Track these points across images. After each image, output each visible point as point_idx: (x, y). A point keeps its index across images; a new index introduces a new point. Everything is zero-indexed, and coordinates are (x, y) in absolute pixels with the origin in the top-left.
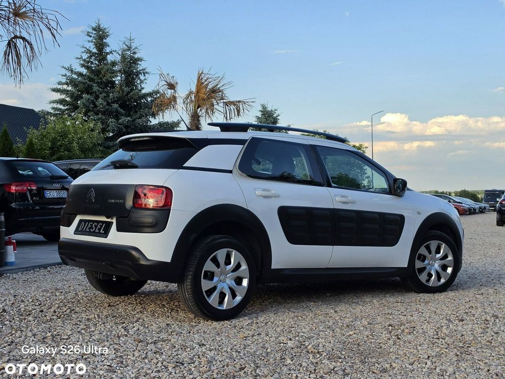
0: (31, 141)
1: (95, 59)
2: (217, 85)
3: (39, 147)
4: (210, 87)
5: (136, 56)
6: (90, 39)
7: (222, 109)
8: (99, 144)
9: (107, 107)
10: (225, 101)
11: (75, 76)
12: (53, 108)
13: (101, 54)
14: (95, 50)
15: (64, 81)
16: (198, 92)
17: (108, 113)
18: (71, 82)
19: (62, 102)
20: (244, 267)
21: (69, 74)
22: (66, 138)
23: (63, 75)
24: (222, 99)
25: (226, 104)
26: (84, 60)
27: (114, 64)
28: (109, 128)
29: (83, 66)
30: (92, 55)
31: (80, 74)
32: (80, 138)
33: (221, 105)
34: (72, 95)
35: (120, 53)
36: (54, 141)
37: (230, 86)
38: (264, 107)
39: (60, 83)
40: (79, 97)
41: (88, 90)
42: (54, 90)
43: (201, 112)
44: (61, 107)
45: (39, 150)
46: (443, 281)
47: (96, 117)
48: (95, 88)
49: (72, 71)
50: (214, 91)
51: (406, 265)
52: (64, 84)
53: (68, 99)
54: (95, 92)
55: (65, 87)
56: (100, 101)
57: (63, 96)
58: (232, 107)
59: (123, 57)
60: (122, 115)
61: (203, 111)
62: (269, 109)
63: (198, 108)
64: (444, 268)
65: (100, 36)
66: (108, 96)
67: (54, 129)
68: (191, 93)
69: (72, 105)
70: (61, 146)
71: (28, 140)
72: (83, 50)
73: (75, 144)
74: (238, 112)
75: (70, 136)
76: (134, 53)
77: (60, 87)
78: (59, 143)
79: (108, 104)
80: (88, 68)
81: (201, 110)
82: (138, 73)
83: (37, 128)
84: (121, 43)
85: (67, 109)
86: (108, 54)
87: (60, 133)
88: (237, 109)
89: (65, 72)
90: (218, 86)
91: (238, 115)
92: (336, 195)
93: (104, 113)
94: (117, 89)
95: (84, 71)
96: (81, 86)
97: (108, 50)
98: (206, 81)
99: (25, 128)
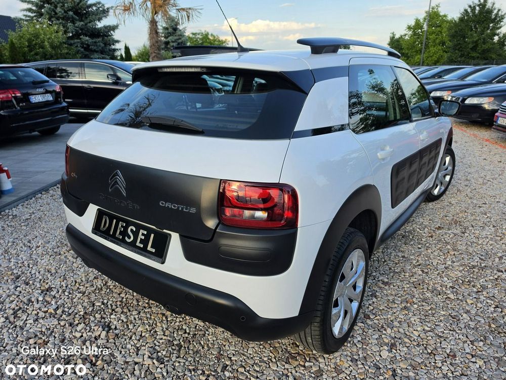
0: (12, 41)
3: (19, 46)
8: (64, 43)
9: (65, 14)
10: (177, 8)
12: (24, 15)
17: (66, 18)
19: (30, 10)
20: (362, 262)
22: (38, 38)
24: (175, 6)
25: (178, 10)
28: (69, 30)
32: (49, 39)
34: (37, 5)
36: (29, 41)
40: (42, 7)
41: (48, 1)
43: (158, 18)
44: (30, 14)
45: (20, 47)
47: (58, 22)
53: (34, 8)
54: (54, 3)
56: (59, 10)
57: (30, 6)
58: (184, 13)
60: (77, 20)
61: (160, 16)
63: (155, 14)
66: (64, 6)
67: (27, 31)
69: (38, 12)
70: (36, 44)
71: (9, 40)
73: (46, 43)
74: (188, 17)
75: (41, 37)
78: (34, 42)
79: (65, 12)
81: (157, 16)
83: (14, 30)
85: (35, 16)
87: (32, 34)
88: (187, 14)
91: (189, 20)
93: (63, 19)
99: (5, 30)
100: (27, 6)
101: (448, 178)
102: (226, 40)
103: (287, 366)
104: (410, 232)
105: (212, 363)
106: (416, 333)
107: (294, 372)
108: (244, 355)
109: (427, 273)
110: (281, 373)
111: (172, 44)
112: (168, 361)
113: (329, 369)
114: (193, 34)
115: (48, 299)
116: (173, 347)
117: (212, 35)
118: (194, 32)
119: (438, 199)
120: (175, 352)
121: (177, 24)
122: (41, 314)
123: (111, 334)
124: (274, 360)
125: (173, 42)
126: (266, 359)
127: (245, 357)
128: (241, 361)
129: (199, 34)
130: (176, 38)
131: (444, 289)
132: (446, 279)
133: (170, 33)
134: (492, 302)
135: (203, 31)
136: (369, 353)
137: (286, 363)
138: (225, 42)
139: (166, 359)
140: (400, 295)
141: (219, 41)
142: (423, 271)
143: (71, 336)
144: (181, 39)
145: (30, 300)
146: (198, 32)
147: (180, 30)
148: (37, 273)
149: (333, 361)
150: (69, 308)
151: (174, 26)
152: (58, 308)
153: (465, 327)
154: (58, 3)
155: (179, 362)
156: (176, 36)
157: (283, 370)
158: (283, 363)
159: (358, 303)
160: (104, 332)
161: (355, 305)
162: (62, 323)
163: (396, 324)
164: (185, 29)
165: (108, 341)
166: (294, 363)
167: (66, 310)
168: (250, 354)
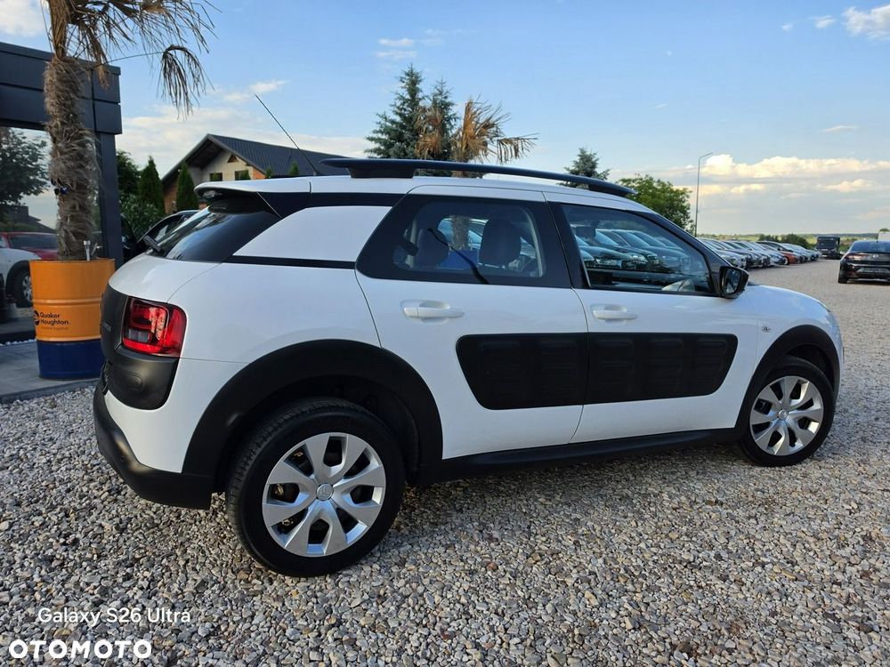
1: (408, 106)
2: (491, 118)
4: (481, 121)
5: (447, 101)
6: (404, 85)
7: (495, 149)
10: (500, 138)
11: (389, 124)
13: (413, 101)
14: (408, 97)
15: (378, 129)
16: (465, 127)
18: (386, 131)
19: (377, 151)
20: (375, 464)
21: (383, 122)
23: (377, 123)
24: (497, 136)
25: (500, 142)
26: (398, 108)
27: (424, 110)
29: (397, 113)
30: (405, 101)
31: (393, 122)
33: (495, 143)
34: (386, 144)
35: (432, 98)
38: (583, 151)
39: (375, 132)
40: (392, 145)
41: (400, 138)
42: (371, 139)
46: (799, 445)
48: (407, 135)
49: (386, 118)
50: (488, 125)
51: (732, 424)
52: (378, 132)
53: (382, 148)
55: (380, 135)
57: (377, 145)
58: (508, 146)
59: (434, 102)
62: (588, 153)
64: (804, 423)
65: (413, 82)
72: (396, 96)
74: (517, 151)
76: (446, 97)
77: (375, 136)
80: (401, 115)
82: (449, 119)
84: (433, 88)
86: (420, 99)
88: (515, 148)
89: (379, 119)
90: (493, 120)
91: (516, 156)
92: (592, 307)
95: (398, 119)
96: (393, 134)
97: (420, 95)
100: (374, 145)
101: (814, 427)
102: (685, 189)
103: (230, 575)
104: (646, 495)
106: (438, 599)
107: (229, 582)
108: (203, 552)
109: (580, 546)
110: (214, 578)
112: (128, 533)
114: (624, 181)
116: (148, 524)
117: (659, 181)
118: (627, 177)
119: (790, 465)
120: (145, 529)
121: (594, 166)
122: (79, 466)
123: (112, 498)
124: (224, 565)
126: (218, 562)
127: (201, 554)
128: (192, 557)
129: (634, 181)
131: (574, 571)
132: (600, 561)
134: (630, 609)
135: (643, 176)
137: (233, 572)
138: (683, 193)
140: (488, 556)
141: (672, 191)
142: (576, 543)
143: (79, 489)
146: (633, 177)
149: (287, 589)
151: (589, 169)
153: (526, 619)
157: (219, 577)
158: (230, 571)
159: (366, 526)
160: (107, 493)
161: (361, 529)
162: (86, 477)
163: (426, 581)
164: (606, 173)
165: (103, 502)
166: (242, 575)
167: (104, 468)
168: (211, 554)
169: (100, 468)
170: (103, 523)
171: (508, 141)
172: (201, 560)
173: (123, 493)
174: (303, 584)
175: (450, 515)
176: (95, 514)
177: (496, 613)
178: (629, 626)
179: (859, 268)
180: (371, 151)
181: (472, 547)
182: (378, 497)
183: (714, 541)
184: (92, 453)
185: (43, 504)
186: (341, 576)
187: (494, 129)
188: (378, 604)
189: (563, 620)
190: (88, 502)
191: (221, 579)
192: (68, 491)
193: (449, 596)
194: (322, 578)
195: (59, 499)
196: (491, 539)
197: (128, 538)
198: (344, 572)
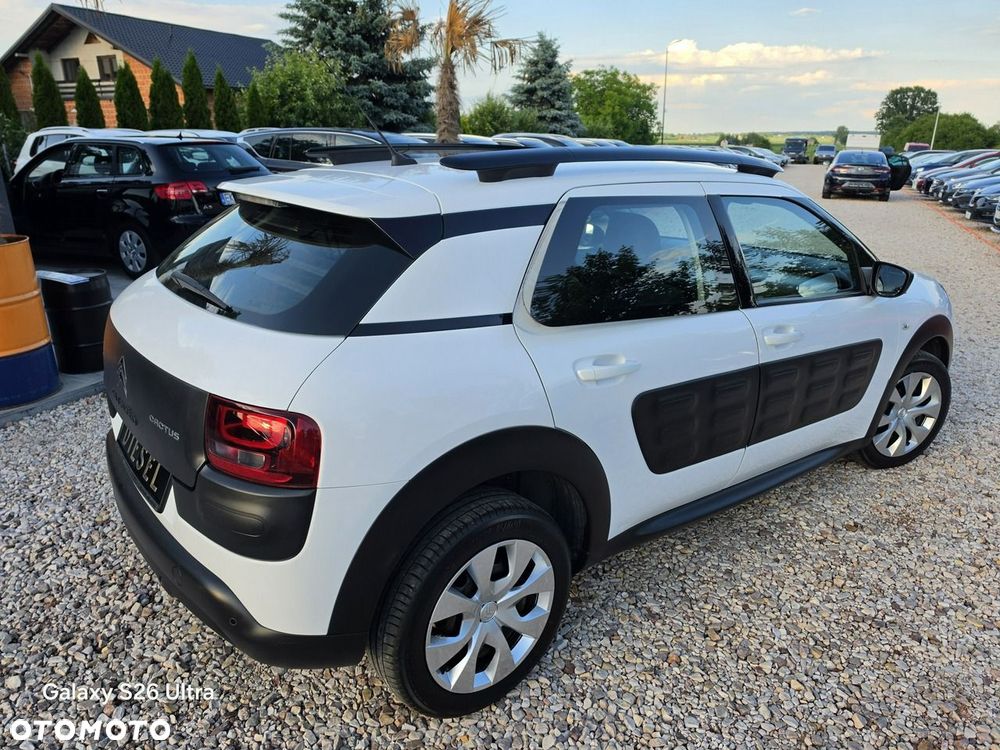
0: (254, 87)
2: (481, 12)
3: (266, 95)
4: (470, 15)
7: (488, 54)
8: (339, 90)
9: (347, 39)
10: (493, 40)
12: (284, 41)
16: (451, 24)
17: (348, 48)
19: (293, 32)
20: (543, 565)
22: (298, 82)
24: (490, 36)
25: (495, 44)
28: (351, 68)
32: (314, 83)
33: (488, 46)
34: (304, 23)
36: (283, 87)
37: (502, 13)
38: (541, 36)
39: (289, 6)
40: (313, 25)
41: (323, 16)
42: (282, 16)
43: (458, 58)
44: (292, 38)
45: (267, 99)
47: (334, 53)
48: (332, 12)
50: (477, 22)
51: (863, 434)
52: (292, 7)
53: (300, 28)
54: (332, 19)
55: (295, 11)
56: (338, 31)
57: (293, 25)
58: (503, 50)
60: (366, 50)
61: (460, 56)
62: (548, 38)
63: (452, 52)
64: (920, 420)
66: (348, 23)
67: (282, 70)
68: (441, 24)
69: (306, 36)
70: (292, 93)
71: (251, 84)
73: (309, 92)
74: (512, 55)
75: (303, 81)
77: (289, 11)
78: (290, 90)
79: (348, 35)
81: (456, 55)
83: (261, 68)
85: (300, 42)
87: (290, 75)
88: (511, 51)
90: (483, 15)
91: (513, 62)
92: (764, 331)
93: (345, 47)
94: (359, 13)
96: (314, 11)
98: (464, 5)
99: (247, 68)
100: (289, 25)
101: (929, 424)
102: (652, 84)
103: (369, 721)
104: (782, 525)
105: (261, 688)
106: (638, 720)
107: (374, 734)
108: (316, 687)
109: (751, 612)
110: (352, 730)
111: (540, 93)
112: (199, 670)
113: (437, 743)
114: (587, 73)
115: (95, 537)
116: (219, 651)
117: (625, 74)
118: (590, 69)
119: (903, 464)
120: (218, 658)
121: (554, 55)
122: (73, 560)
123: (147, 611)
124: (355, 707)
125: (543, 89)
126: (344, 702)
127: (314, 692)
128: (305, 697)
129: (597, 74)
130: (550, 81)
131: (763, 651)
132: (783, 631)
133: (539, 72)
134: (845, 697)
135: (608, 69)
136: (524, 733)
137: (371, 716)
138: (649, 88)
139: (198, 666)
140: (661, 643)
141: (638, 87)
142: (745, 607)
143: (93, 601)
144: (559, 83)
145: (70, 535)
146: (597, 70)
147: (560, 67)
148: (103, 495)
149: (452, 732)
150: (115, 558)
151: (549, 59)
152: (100, 554)
153: (747, 732)
154: (339, 20)
155: (214, 675)
156: (550, 77)
157: (358, 727)
158: (367, 715)
159: (533, 639)
160: (138, 605)
161: (527, 643)
162: (93, 579)
163: (612, 694)
164: (569, 64)
165: (137, 619)
166: (385, 719)
167: (110, 559)
168: (327, 689)
169: (105, 560)
170: (157, 657)
171: (504, 43)
172: (319, 701)
173: (157, 599)
174: (466, 722)
175: (589, 585)
176: (136, 642)
177: (712, 730)
178: (859, 724)
179: (843, 182)
180: (286, 32)
181: (637, 631)
182: (544, 604)
183: (880, 583)
184: (84, 535)
185: (50, 632)
186: (507, 702)
187: (487, 26)
188: (575, 741)
189: (786, 727)
190: (115, 621)
191: (361, 730)
192: (78, 606)
193: (649, 714)
194: (487, 709)
195: (70, 621)
196: (652, 616)
197: (203, 677)
198: (509, 695)
